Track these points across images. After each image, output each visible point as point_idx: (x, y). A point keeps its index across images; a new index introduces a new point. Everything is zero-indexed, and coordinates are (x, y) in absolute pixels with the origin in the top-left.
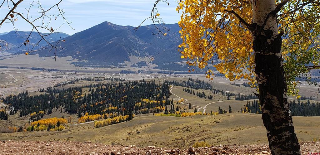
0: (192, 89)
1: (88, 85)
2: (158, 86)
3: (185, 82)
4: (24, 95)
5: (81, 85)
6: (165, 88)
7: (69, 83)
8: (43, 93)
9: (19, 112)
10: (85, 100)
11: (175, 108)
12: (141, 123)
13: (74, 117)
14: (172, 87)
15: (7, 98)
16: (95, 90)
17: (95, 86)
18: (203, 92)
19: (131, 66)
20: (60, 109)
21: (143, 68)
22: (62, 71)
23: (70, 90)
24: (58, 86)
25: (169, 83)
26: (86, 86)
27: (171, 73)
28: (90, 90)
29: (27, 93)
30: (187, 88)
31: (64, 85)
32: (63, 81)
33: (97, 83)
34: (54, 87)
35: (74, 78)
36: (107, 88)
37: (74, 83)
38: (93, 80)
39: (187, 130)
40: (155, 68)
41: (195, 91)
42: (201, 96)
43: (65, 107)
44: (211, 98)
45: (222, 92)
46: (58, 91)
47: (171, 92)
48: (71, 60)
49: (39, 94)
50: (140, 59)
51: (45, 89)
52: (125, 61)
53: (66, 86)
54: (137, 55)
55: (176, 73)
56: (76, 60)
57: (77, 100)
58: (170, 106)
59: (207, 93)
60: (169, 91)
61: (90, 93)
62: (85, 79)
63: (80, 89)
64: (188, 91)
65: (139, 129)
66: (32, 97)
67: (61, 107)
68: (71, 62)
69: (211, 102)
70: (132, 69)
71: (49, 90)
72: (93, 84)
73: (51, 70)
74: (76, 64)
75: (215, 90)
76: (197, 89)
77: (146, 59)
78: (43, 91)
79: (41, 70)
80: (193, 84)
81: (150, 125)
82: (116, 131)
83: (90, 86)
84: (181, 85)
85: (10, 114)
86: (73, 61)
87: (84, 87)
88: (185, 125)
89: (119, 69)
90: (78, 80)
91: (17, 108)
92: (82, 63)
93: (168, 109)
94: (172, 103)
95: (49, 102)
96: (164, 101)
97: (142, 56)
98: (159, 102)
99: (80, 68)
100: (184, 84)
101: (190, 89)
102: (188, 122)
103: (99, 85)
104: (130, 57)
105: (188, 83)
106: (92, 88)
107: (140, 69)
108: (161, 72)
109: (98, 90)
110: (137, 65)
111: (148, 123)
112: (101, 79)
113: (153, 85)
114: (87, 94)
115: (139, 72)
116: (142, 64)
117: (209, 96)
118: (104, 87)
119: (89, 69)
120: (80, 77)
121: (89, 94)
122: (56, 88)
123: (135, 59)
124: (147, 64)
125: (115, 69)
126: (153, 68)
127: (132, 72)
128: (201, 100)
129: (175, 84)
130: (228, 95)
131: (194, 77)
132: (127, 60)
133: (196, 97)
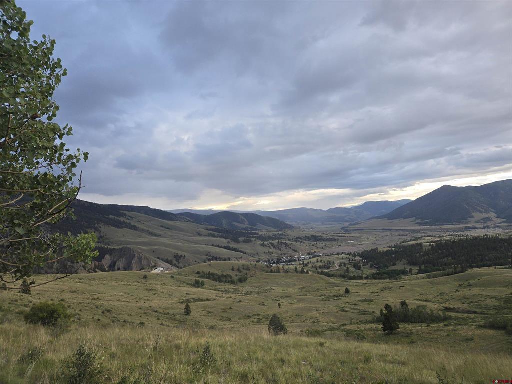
1: (430, 241)
4: (374, 251)
5: (424, 241)
7: (414, 240)
8: (390, 249)
9: (370, 264)
10: (426, 254)
15: (362, 252)
16: (435, 246)
17: (435, 242)
19: (476, 222)
20: (403, 262)
21: (489, 224)
22: (407, 231)
23: (414, 246)
24: (404, 243)
26: (428, 242)
28: (430, 245)
29: (377, 249)
31: (409, 242)
32: (408, 238)
33: (439, 239)
34: (400, 243)
36: (446, 243)
37: (418, 240)
38: (435, 237)
40: (503, 222)
43: (408, 260)
46: (403, 247)
48: (415, 221)
49: (385, 250)
50: (485, 216)
51: (393, 246)
52: (468, 218)
54: (481, 212)
56: (419, 221)
57: (418, 254)
61: (430, 248)
63: (421, 245)
65: (472, 282)
66: (381, 252)
67: (404, 260)
68: (415, 223)
70: (477, 225)
71: (395, 247)
73: (398, 230)
74: (420, 224)
77: (491, 215)
78: (390, 247)
79: (390, 230)
81: (485, 277)
83: (432, 242)
85: (363, 266)
86: (417, 222)
89: (463, 226)
90: (421, 238)
91: (369, 261)
92: (425, 223)
95: (394, 256)
97: (487, 212)
99: (423, 228)
104: (473, 214)
106: (432, 244)
107: (486, 225)
109: (438, 244)
110: (482, 221)
112: (443, 235)
114: (427, 249)
115: (485, 228)
116: (487, 220)
118: (444, 242)
119: (433, 227)
120: (423, 235)
122: (401, 245)
123: (478, 216)
124: (493, 219)
125: (458, 226)
126: (501, 223)
127: (477, 228)
132: (470, 217)
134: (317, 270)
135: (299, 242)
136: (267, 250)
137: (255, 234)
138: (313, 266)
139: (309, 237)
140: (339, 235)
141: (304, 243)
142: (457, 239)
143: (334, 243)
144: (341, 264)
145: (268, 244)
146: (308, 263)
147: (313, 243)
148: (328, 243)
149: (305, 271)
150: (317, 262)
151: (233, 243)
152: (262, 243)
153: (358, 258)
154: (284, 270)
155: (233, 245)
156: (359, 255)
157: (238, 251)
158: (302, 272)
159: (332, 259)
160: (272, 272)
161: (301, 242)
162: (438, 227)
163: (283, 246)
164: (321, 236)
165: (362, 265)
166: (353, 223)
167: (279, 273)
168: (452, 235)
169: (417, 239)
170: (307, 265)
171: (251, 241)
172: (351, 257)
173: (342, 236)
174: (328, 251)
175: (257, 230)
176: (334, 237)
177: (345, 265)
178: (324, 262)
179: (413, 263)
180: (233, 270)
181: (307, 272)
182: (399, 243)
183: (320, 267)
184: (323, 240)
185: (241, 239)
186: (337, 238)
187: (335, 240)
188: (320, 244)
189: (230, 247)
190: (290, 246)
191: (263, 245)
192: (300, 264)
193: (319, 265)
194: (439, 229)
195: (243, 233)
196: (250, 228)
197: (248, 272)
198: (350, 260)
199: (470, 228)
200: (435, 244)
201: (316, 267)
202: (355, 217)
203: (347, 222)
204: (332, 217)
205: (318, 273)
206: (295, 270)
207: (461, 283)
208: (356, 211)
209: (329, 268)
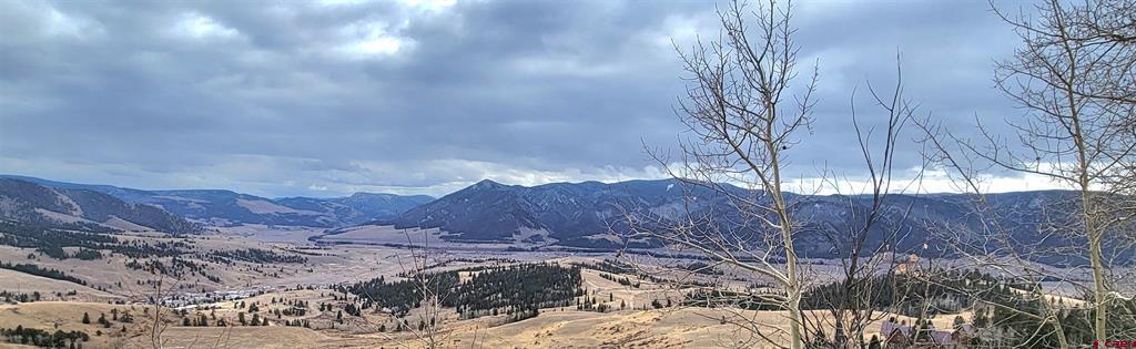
0: (612, 274)
1: (465, 268)
2: (564, 270)
3: (600, 264)
4: (379, 281)
5: (456, 268)
6: (575, 271)
7: (439, 265)
8: (406, 279)
9: (374, 306)
10: (466, 287)
11: (591, 300)
12: (551, 321)
13: (452, 312)
14: (583, 272)
15: (356, 285)
17: (475, 269)
18: (626, 278)
19: (522, 241)
20: (431, 301)
21: (538, 244)
22: (427, 248)
23: (442, 275)
24: (424, 269)
25: (578, 266)
27: (577, 251)
28: (470, 276)
29: (383, 279)
30: (604, 273)
31: (431, 267)
32: (430, 261)
33: (478, 265)
34: (419, 270)
35: (443, 258)
36: (493, 273)
37: (445, 266)
38: (470, 261)
39: (618, 330)
40: (555, 244)
41: (617, 277)
42: (625, 283)
43: (439, 298)
44: (637, 286)
46: (426, 276)
47: (582, 278)
48: (439, 234)
49: (398, 280)
50: (535, 232)
51: (407, 274)
52: (514, 235)
53: (435, 269)
54: (530, 227)
55: (585, 251)
56: (446, 233)
57: (454, 289)
58: (584, 297)
59: (633, 279)
60: (580, 277)
61: (471, 278)
62: (460, 260)
63: (455, 274)
64: (606, 277)
65: (550, 329)
66: (390, 284)
67: (432, 298)
68: (439, 236)
69: (638, 292)
70: (522, 246)
71: (412, 275)
72: (472, 267)
73: (412, 247)
74: (446, 239)
75: (641, 275)
76: (617, 274)
77: (543, 232)
78: (403, 276)
79: (399, 246)
80: (610, 267)
81: (564, 323)
82: (517, 332)
83: (469, 270)
84: (594, 268)
85: (363, 308)
86: (442, 234)
87: (463, 270)
88: (613, 324)
89: (507, 246)
90: (450, 261)
91: (372, 299)
92: (452, 237)
93: (581, 302)
94: (586, 293)
95: (415, 291)
96: (575, 290)
97: (538, 228)
98: (567, 292)
99: (451, 245)
100: (600, 267)
101: (609, 274)
102: (617, 319)
103: (481, 268)
104: (520, 228)
105: (604, 265)
106: (472, 273)
107: (534, 246)
108: (562, 250)
109: (482, 275)
110: (530, 240)
112: (481, 259)
113: (558, 270)
114: (466, 280)
115: (533, 250)
116: (537, 238)
117: (635, 283)
118: (489, 271)
119: (464, 245)
120: (451, 257)
121: (469, 281)
122: (421, 272)
123: (527, 232)
124: (544, 238)
125: (499, 246)
126: (553, 244)
127: (524, 251)
128: (624, 290)
129: (587, 266)
130: (659, 281)
131: (611, 256)
132: (516, 233)
133: (619, 286)
134: (281, 317)
135: (224, 261)
136: (144, 276)
137: (109, 240)
138: (270, 312)
139: (244, 252)
140: (306, 251)
141: (234, 264)
143: (299, 266)
144: (323, 305)
145: (147, 264)
146: (254, 304)
147: (254, 265)
148: (287, 266)
149: (262, 320)
150: (274, 301)
151: (45, 256)
152: (132, 261)
153: (349, 295)
154: (214, 318)
155: (45, 262)
156: (352, 290)
157: (63, 277)
158: (255, 322)
159: (302, 295)
160: (187, 323)
161: (228, 262)
162: (472, 246)
163: (187, 269)
164: (271, 252)
165: (361, 306)
166: (331, 230)
167: (205, 324)
168: (494, 260)
169: (444, 264)
170: (254, 308)
171: (99, 256)
172: (337, 293)
173: (312, 254)
174: (286, 281)
175: (108, 230)
176: (298, 254)
177: (330, 307)
178: (290, 303)
179: (447, 304)
180: (86, 321)
181: (265, 323)
182: (416, 270)
183: (286, 313)
184: (275, 259)
185: (68, 250)
186: (303, 256)
187: (301, 261)
188: (269, 268)
189: (35, 266)
190: (203, 270)
191: (135, 266)
192: (235, 307)
193: (282, 308)
194: (473, 249)
195: (72, 235)
196: (90, 226)
197: (126, 325)
198: (336, 299)
199: (515, 250)
200: (477, 274)
201: (277, 312)
202: (334, 218)
203: (319, 226)
204: (288, 215)
205: (288, 324)
206: (238, 319)
207: (536, 333)
208: (337, 208)
209: (302, 313)
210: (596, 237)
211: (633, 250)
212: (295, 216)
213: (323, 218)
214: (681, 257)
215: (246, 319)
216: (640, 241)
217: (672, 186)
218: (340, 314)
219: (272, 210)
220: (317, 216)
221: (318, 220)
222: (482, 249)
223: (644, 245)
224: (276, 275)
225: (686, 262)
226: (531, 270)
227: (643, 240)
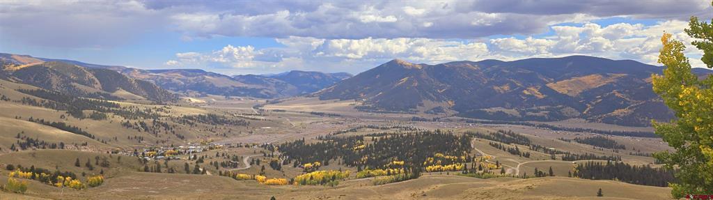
0: (502, 144)
1: (371, 133)
2: (457, 138)
3: (494, 134)
4: (300, 143)
5: (364, 134)
6: (466, 141)
7: (351, 131)
8: (321, 142)
9: (293, 162)
10: (367, 151)
11: (477, 166)
12: (427, 184)
13: (353, 171)
14: (474, 140)
15: (282, 145)
16: (378, 141)
17: (379, 135)
18: (517, 148)
19: (425, 112)
20: (337, 160)
21: (440, 115)
22: (342, 117)
23: (351, 139)
24: (338, 133)
25: (471, 135)
26: (370, 135)
27: (476, 122)
28: (373, 140)
29: (304, 141)
30: (494, 142)
31: (345, 132)
32: (344, 128)
33: (382, 132)
34: (334, 134)
35: (357, 124)
36: (392, 138)
37: (356, 131)
38: (378, 128)
40: (455, 115)
41: (506, 146)
42: (514, 152)
43: (344, 159)
44: (527, 156)
45: (544, 149)
46: (335, 140)
47: (472, 146)
48: (354, 104)
49: (315, 142)
50: (437, 105)
51: (324, 137)
52: (418, 107)
53: (347, 134)
54: (432, 99)
55: (483, 122)
57: (357, 151)
58: (471, 164)
59: (523, 149)
60: (470, 145)
61: (373, 143)
62: (369, 127)
63: (361, 138)
64: (496, 146)
65: (426, 190)
66: (308, 145)
67: (339, 157)
69: (528, 161)
70: (425, 116)
71: (328, 138)
72: (377, 133)
73: (332, 115)
74: (360, 109)
75: (534, 146)
76: (509, 143)
77: (443, 104)
78: (320, 139)
79: (321, 114)
80: (504, 137)
81: (440, 185)
82: (398, 190)
83: (374, 135)
84: (488, 138)
85: (284, 164)
87: (367, 135)
89: (411, 116)
90: (361, 127)
91: (292, 157)
92: (366, 107)
93: (468, 167)
94: (474, 160)
95: (326, 151)
96: (463, 157)
97: (439, 100)
98: (456, 157)
99: (364, 114)
100: (492, 136)
101: (498, 143)
102: (491, 185)
103: (385, 134)
104: (424, 101)
105: (498, 135)
106: (375, 138)
107: (436, 117)
109: (382, 139)
110: (432, 111)
111: (438, 183)
112: (387, 126)
113: (450, 138)
114: (369, 144)
115: (434, 120)
116: (438, 110)
117: (525, 153)
118: (389, 136)
119: (375, 115)
120: (363, 124)
121: (371, 145)
122: (335, 136)
123: (429, 104)
124: (445, 110)
125: (405, 116)
126: (453, 116)
127: (425, 120)
128: (512, 159)
129: (479, 136)
130: (552, 153)
131: (506, 128)
132: (420, 105)
133: (507, 154)
134: (217, 168)
135: (189, 123)
136: (132, 133)
137: (114, 105)
138: (211, 163)
139: (204, 117)
140: (250, 117)
141: (196, 126)
142: (405, 133)
143: (243, 128)
144: (253, 160)
145: (136, 124)
146: (203, 157)
147: (210, 126)
148: (233, 128)
149: (201, 169)
150: (217, 155)
151: (71, 117)
152: (126, 121)
153: (277, 153)
154: (167, 167)
155: (71, 121)
156: (279, 149)
157: (80, 133)
158: (196, 171)
159: (237, 152)
160: (146, 170)
161: (192, 124)
162: (382, 115)
163: (162, 128)
164: (223, 117)
165: (282, 162)
167: (159, 171)
168: (397, 127)
169: (354, 130)
170: (201, 160)
171: (105, 117)
172: (267, 151)
173: (254, 119)
174: (233, 140)
175: (116, 98)
176: (243, 119)
177: (258, 162)
178: (228, 157)
179: (350, 163)
180: (78, 165)
181: (204, 172)
182: (332, 134)
183: (223, 165)
184: (226, 122)
185: (87, 112)
186: (247, 121)
187: (245, 124)
188: (222, 129)
189: (64, 124)
190: (173, 129)
191: (127, 125)
192: (190, 159)
193: (220, 160)
195: (91, 102)
196: (104, 95)
197: (104, 169)
198: (265, 155)
199: (418, 119)
200: (378, 138)
201: (216, 164)
202: (274, 90)
203: (263, 97)
204: (240, 89)
205: (221, 174)
206: (184, 167)
207: (413, 192)
208: (276, 83)
209: (235, 166)
210: (494, 110)
211: (531, 122)
212: (245, 89)
213: (266, 91)
214: (581, 130)
215: (190, 169)
216: (537, 114)
217: (571, 63)
218: (263, 168)
219: (230, 84)
220: (262, 89)
221: (262, 92)
222: (390, 118)
223: (542, 119)
224: (225, 135)
225: (584, 136)
226: (425, 138)
227: (541, 113)
